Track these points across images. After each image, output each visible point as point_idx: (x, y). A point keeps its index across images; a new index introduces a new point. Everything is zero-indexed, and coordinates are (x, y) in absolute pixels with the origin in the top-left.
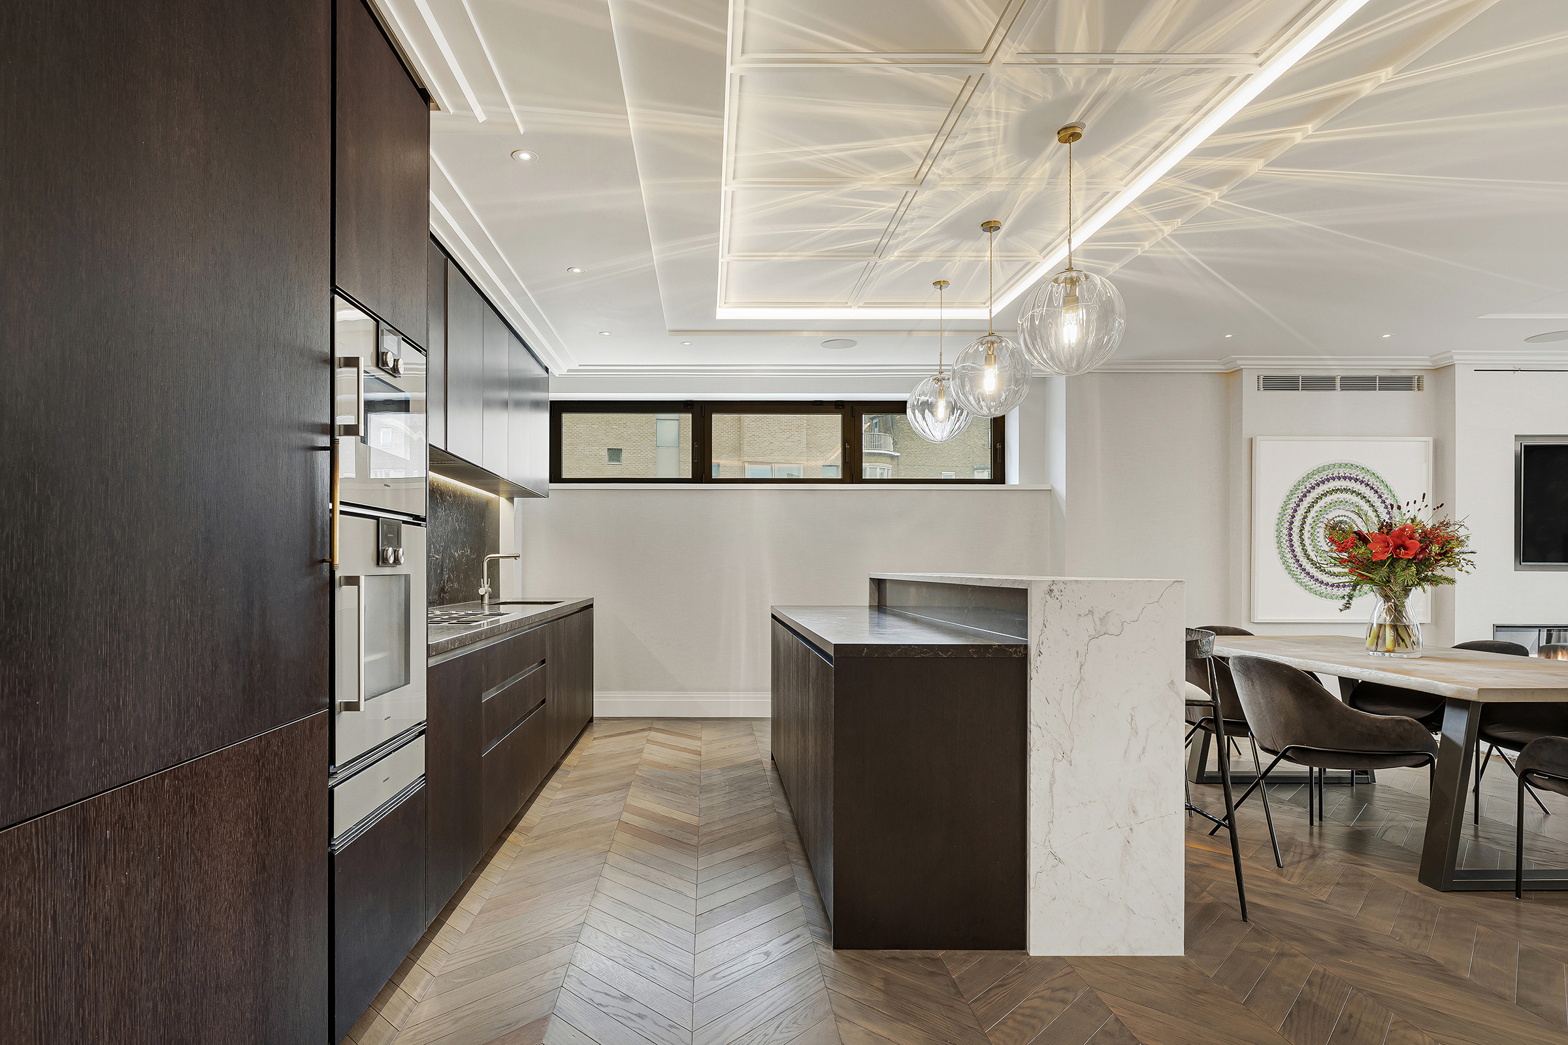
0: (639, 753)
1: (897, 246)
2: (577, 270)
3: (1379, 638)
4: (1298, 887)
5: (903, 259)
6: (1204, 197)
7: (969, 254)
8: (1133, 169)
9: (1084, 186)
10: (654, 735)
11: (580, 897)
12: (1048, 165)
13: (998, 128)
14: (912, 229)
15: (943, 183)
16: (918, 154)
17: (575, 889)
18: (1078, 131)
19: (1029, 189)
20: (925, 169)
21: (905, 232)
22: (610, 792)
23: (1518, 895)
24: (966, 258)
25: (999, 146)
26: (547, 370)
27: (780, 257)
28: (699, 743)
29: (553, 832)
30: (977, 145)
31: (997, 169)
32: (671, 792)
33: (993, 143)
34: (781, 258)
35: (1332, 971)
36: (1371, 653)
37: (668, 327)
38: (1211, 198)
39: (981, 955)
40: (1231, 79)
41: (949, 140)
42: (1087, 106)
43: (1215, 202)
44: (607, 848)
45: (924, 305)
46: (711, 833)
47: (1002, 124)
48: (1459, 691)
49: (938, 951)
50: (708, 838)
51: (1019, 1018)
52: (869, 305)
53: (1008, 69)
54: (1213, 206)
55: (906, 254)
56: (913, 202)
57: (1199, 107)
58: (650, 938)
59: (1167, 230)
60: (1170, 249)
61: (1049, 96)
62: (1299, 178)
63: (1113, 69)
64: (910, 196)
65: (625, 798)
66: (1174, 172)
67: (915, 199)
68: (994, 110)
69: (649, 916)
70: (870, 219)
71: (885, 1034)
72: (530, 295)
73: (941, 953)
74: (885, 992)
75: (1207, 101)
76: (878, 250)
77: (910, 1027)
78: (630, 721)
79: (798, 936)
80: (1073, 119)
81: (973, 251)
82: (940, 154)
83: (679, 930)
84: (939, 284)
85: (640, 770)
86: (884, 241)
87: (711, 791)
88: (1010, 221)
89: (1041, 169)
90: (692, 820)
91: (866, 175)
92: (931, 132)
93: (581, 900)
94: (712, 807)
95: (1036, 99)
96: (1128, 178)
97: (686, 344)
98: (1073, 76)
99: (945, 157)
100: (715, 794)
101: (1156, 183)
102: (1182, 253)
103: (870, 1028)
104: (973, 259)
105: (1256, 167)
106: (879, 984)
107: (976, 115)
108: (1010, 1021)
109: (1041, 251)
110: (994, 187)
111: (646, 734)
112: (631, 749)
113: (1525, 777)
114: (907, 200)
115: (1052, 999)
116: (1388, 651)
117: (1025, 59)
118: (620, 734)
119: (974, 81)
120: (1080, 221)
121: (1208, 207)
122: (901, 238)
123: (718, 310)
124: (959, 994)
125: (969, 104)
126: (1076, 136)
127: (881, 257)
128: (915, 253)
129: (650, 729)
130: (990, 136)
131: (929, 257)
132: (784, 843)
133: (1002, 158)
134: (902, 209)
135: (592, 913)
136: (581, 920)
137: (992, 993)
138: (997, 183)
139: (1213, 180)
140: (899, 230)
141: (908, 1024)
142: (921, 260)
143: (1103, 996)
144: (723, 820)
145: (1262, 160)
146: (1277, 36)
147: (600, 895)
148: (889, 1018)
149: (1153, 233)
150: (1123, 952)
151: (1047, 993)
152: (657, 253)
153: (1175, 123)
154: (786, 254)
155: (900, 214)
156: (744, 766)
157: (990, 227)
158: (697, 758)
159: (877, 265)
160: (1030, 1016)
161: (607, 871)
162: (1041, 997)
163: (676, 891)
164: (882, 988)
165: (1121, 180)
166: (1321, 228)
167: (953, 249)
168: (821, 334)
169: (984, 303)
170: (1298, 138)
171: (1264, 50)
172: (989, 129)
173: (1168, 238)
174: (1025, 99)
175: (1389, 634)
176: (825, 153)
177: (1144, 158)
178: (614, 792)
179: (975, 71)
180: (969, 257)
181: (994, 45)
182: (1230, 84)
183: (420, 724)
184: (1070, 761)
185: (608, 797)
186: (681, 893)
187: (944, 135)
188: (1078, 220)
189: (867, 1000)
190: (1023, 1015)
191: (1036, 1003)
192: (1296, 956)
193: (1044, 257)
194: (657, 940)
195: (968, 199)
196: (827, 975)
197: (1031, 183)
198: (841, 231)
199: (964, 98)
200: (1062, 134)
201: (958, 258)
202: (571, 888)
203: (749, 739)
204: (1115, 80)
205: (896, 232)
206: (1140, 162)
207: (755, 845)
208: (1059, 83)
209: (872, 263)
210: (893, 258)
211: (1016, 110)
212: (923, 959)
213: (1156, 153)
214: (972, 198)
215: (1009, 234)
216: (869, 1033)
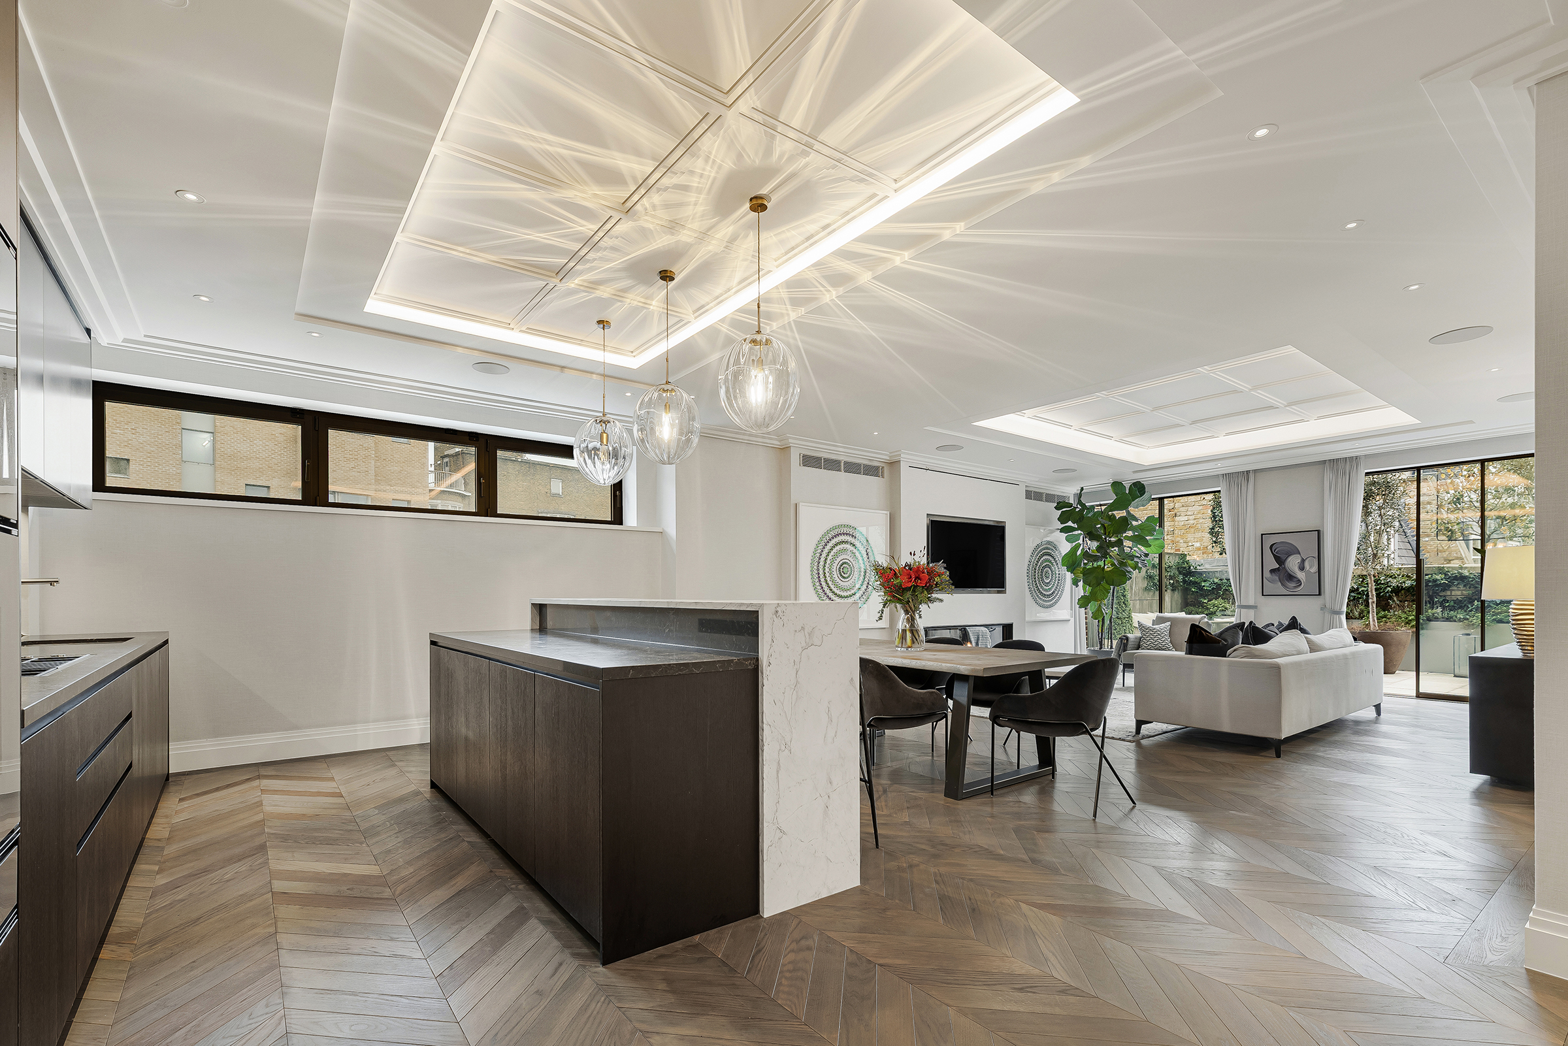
0: (258, 807)
1: (581, 273)
2: (191, 197)
3: (903, 638)
4: (890, 815)
5: (582, 288)
6: (825, 293)
7: (639, 298)
8: (786, 253)
9: (750, 258)
10: (265, 783)
11: (264, 1002)
12: (731, 228)
13: (709, 176)
14: (601, 258)
15: (646, 218)
16: (634, 179)
17: (250, 993)
18: (766, 203)
19: (710, 248)
20: (635, 198)
21: (595, 260)
22: (240, 860)
23: (992, 794)
24: (636, 303)
25: (702, 196)
26: (88, 331)
27: (460, 252)
28: (334, 784)
29: (176, 930)
30: (685, 188)
31: (692, 219)
32: (327, 844)
33: (699, 191)
34: (461, 255)
35: (943, 870)
36: (899, 649)
37: (299, 308)
38: (830, 296)
39: (729, 930)
40: (875, 195)
41: (668, 174)
42: (782, 179)
43: (832, 300)
44: (272, 930)
45: (581, 342)
46: (402, 880)
47: (713, 175)
48: (973, 670)
49: (694, 937)
50: (402, 886)
51: (788, 975)
52: (531, 331)
53: (742, 119)
54: (829, 303)
55: (585, 284)
56: (614, 229)
57: (847, 213)
58: (390, 1022)
59: (793, 316)
60: (789, 333)
61: (757, 161)
62: (884, 293)
63: (812, 154)
64: (613, 221)
65: (266, 863)
66: (818, 265)
67: (617, 227)
68: (712, 157)
69: (376, 996)
70: (568, 236)
71: (695, 1032)
72: (97, 214)
73: (697, 938)
74: (673, 992)
75: (853, 209)
76: (561, 273)
77: (711, 1017)
78: (219, 772)
79: (561, 964)
80: (764, 191)
81: (642, 297)
82: (656, 186)
83: (423, 1000)
84: (602, 323)
85: (270, 827)
86: (571, 264)
87: (378, 834)
88: (685, 274)
89: (726, 230)
90: (372, 870)
91: (582, 186)
92: (654, 159)
93: (267, 1006)
94: (389, 852)
95: (747, 159)
96: (780, 261)
97: (314, 334)
98: (783, 147)
99: (659, 190)
100: (385, 836)
101: (803, 271)
102: (795, 339)
103: (680, 1033)
104: (641, 304)
105: (865, 277)
106: (662, 986)
107: (698, 157)
108: (783, 980)
109: (695, 312)
110: (685, 236)
111: (256, 783)
112: (244, 805)
113: (995, 719)
114: (608, 226)
115: (801, 950)
116: (909, 647)
117: (757, 116)
118: (217, 789)
119: (710, 120)
120: (734, 290)
121: (827, 304)
122: (588, 265)
123: (370, 302)
124: (732, 970)
125: (698, 143)
126: (763, 208)
127: (564, 280)
128: (596, 284)
129: (259, 777)
130: (699, 183)
131: (605, 292)
132: (491, 871)
133: (700, 209)
134: (601, 234)
135: (293, 1016)
136: (281, 1030)
137: (756, 961)
138: (689, 233)
139: (838, 279)
140: (591, 255)
141: (709, 1015)
142: (598, 293)
143: (831, 934)
144: (409, 863)
145: (870, 273)
146: (912, 171)
147: (292, 990)
148: (690, 1016)
149: (782, 315)
150: (825, 894)
151: (794, 946)
152: (320, 206)
153: (827, 221)
154: (468, 251)
155: (596, 238)
156: (402, 800)
157: (666, 276)
158: (340, 800)
159: (556, 288)
160: (794, 970)
161: (286, 958)
162: (793, 951)
163: (395, 956)
164: (668, 989)
165: (776, 261)
166: (879, 339)
167: (625, 290)
168: (476, 353)
169: (632, 352)
170: (898, 261)
171: (901, 179)
172: (701, 176)
173: (792, 323)
174: (740, 156)
175: (909, 634)
176: (551, 145)
177: (797, 246)
178: (247, 860)
179: (715, 110)
180: (639, 302)
181: (739, 90)
182: (873, 199)
183: (12, 832)
184: (790, 750)
185: (242, 867)
186: (403, 956)
187: (664, 167)
188: (732, 289)
189: (660, 1006)
190: (789, 971)
191: (791, 956)
192: (918, 865)
193: (696, 318)
194: (402, 1021)
195: (658, 242)
196: (611, 994)
197: (713, 242)
198: (533, 241)
199: (696, 135)
200: (754, 202)
201: (628, 301)
202: (243, 994)
203: (392, 772)
204: (806, 165)
205: (586, 257)
206: (793, 249)
207: (461, 882)
208: (769, 151)
209: (551, 285)
210: (573, 285)
211: (729, 165)
212: (686, 949)
213: (806, 244)
214: (662, 242)
215: (677, 288)
216: (682, 1038)
